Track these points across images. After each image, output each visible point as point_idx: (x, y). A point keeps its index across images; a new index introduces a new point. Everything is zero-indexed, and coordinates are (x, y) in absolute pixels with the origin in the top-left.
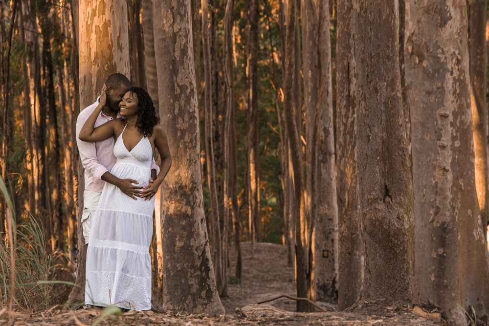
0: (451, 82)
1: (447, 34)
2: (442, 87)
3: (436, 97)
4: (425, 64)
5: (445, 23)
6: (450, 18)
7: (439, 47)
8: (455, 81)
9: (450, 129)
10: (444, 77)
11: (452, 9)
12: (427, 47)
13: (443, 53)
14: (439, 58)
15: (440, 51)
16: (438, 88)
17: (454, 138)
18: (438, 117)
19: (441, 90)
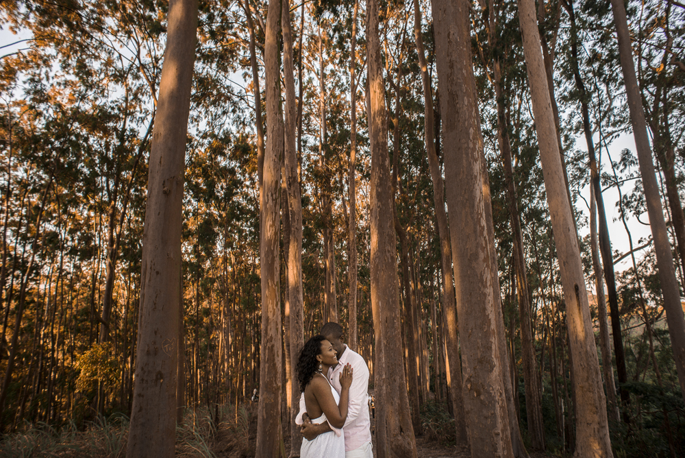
0: (499, 409)
1: (494, 376)
2: (494, 413)
3: (491, 421)
4: (482, 397)
5: (493, 369)
6: (495, 366)
7: (490, 386)
8: (500, 407)
9: (501, 442)
10: (495, 406)
11: (495, 360)
12: (483, 386)
13: (493, 390)
14: (491, 393)
15: (491, 388)
16: (492, 414)
17: (504, 449)
18: (494, 435)
19: (494, 415)
